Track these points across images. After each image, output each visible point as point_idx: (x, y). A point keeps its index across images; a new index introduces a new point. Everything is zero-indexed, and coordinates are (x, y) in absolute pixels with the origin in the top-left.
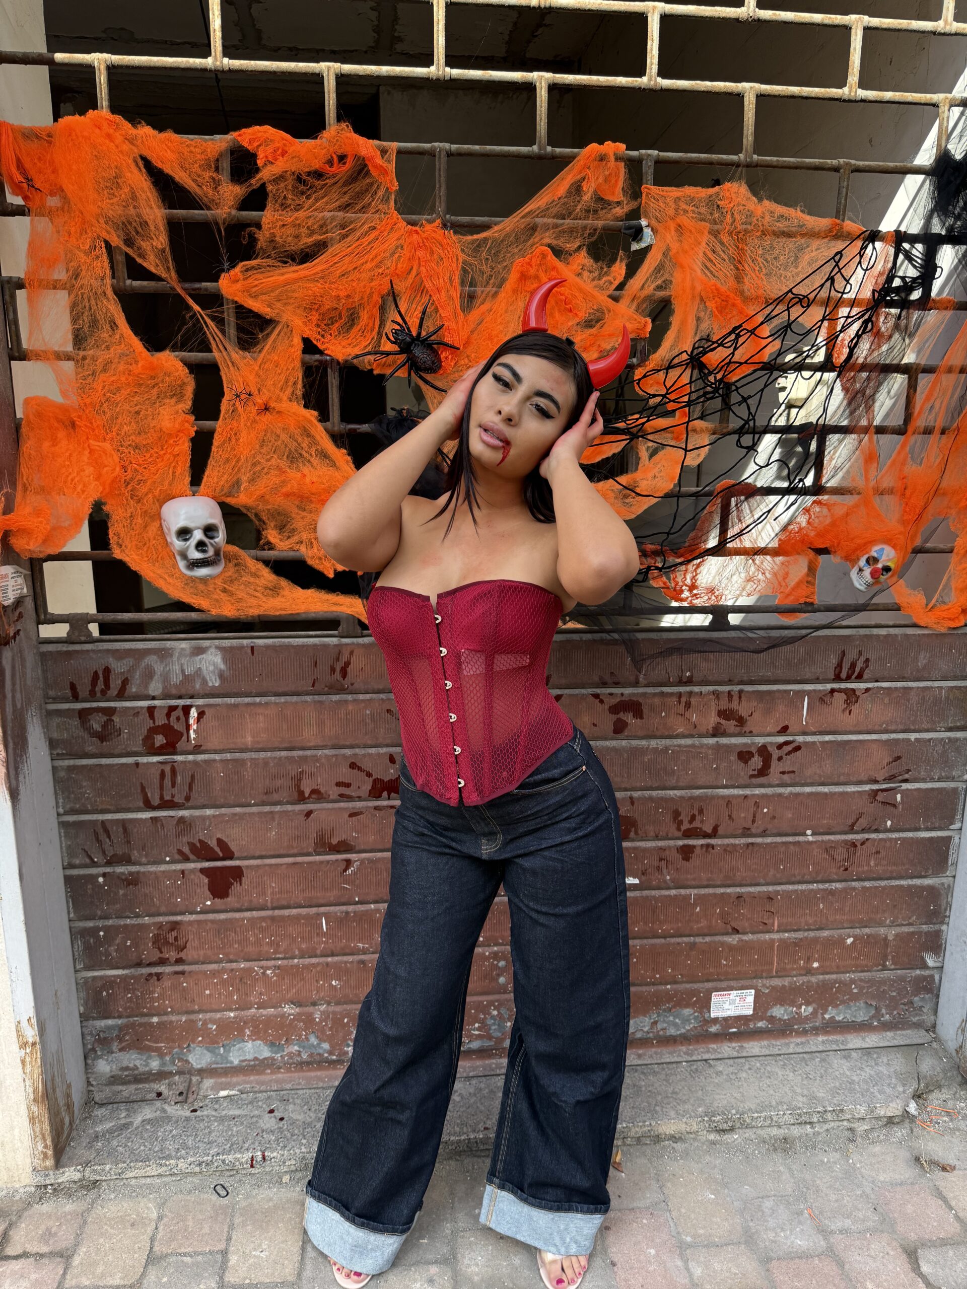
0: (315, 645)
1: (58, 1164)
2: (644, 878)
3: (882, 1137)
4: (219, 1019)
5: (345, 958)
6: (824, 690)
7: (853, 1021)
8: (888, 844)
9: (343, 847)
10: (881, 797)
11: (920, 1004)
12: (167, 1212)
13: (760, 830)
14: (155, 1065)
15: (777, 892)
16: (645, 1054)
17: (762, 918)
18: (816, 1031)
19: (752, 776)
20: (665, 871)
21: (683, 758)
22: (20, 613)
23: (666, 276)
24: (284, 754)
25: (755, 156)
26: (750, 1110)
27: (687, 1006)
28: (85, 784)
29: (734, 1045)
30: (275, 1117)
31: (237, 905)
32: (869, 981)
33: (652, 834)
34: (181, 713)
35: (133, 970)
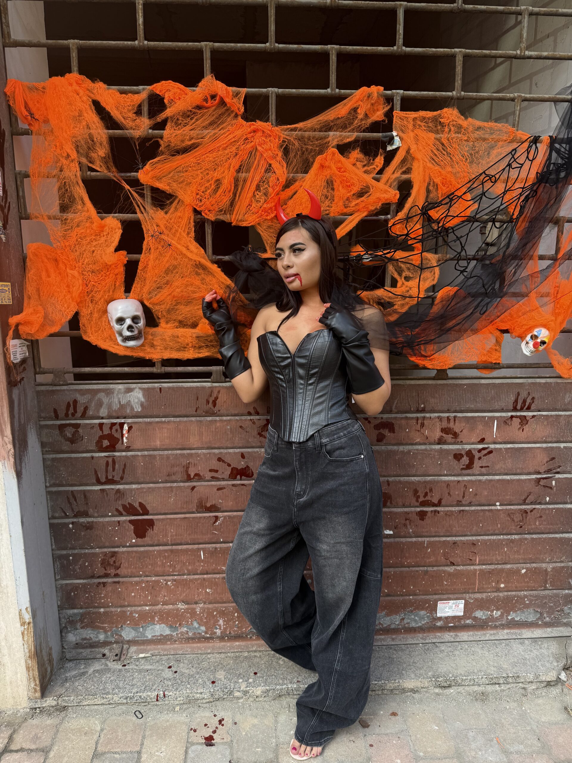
0: (197, 387)
1: (43, 695)
2: (396, 531)
3: (543, 694)
4: (140, 610)
5: (215, 576)
6: (507, 417)
7: (526, 621)
8: (547, 512)
9: (213, 508)
10: (542, 483)
11: (568, 611)
12: (106, 727)
13: (467, 502)
14: (102, 637)
15: (478, 541)
16: (396, 638)
17: (469, 556)
18: (503, 627)
19: (462, 469)
20: (409, 526)
21: (420, 457)
22: (24, 367)
23: (408, 166)
24: (179, 452)
25: (463, 93)
26: (461, 674)
27: (423, 609)
28: (62, 469)
29: (451, 634)
30: (172, 671)
31: (150, 542)
32: (536, 596)
33: (401, 504)
34: (119, 427)
35: (89, 580)
